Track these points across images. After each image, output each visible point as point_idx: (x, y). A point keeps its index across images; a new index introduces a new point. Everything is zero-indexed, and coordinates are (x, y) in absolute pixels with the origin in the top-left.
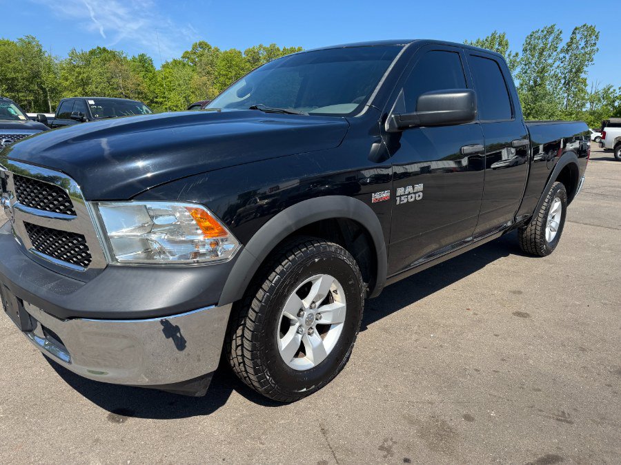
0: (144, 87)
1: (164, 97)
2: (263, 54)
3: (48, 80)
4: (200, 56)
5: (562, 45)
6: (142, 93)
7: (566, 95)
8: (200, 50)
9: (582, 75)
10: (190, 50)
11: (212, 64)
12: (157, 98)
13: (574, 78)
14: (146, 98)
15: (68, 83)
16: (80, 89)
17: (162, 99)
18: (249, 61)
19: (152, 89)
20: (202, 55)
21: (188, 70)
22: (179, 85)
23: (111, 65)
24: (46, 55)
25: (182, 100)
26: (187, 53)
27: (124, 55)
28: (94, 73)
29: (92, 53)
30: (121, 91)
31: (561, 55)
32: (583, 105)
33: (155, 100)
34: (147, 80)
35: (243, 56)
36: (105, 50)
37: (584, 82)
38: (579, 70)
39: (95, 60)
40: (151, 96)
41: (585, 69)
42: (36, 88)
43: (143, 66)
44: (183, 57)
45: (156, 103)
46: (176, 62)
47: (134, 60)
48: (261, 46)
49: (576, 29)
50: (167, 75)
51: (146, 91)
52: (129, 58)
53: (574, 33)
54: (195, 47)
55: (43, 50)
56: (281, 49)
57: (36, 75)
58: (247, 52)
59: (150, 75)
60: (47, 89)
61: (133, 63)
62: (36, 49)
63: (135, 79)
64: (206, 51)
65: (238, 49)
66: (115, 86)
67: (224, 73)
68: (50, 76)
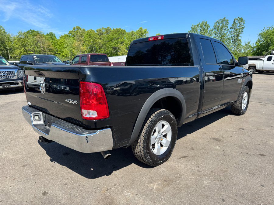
0: (52, 47)
1: (61, 51)
2: (104, 31)
3: (8, 45)
4: (76, 33)
5: (230, 26)
6: (51, 49)
7: (233, 46)
8: (76, 30)
9: (240, 38)
10: (72, 30)
11: (82, 36)
12: (58, 51)
13: (236, 39)
14: (53, 51)
15: (17, 46)
16: (23, 48)
17: (60, 52)
18: (98, 34)
19: (55, 47)
20: (77, 32)
21: (71, 39)
22: (68, 45)
23: (37, 38)
24: (7, 34)
25: (69, 52)
26: (71, 31)
27: (43, 33)
28: (29, 41)
29: (28, 32)
30: (41, 49)
31: (230, 30)
32: (241, 50)
33: (57, 52)
34: (53, 43)
35: (96, 32)
36: (34, 31)
37: (240, 41)
38: (238, 36)
39: (30, 35)
40: (55, 50)
41: (240, 35)
42: (3, 48)
43: (52, 38)
44: (69, 33)
45: (58, 53)
46: (66, 36)
47: (47, 35)
48: (103, 28)
49: (235, 19)
50: (62, 41)
51: (53, 48)
52: (45, 35)
53: (234, 21)
54: (74, 29)
55: (6, 31)
56: (112, 29)
57: (3, 43)
58: (97, 31)
59: (55, 41)
60: (8, 49)
61: (47, 37)
62: (2, 31)
63: (48, 43)
64: (79, 30)
65: (93, 30)
66: (39, 47)
67: (88, 40)
68: (9, 43)
